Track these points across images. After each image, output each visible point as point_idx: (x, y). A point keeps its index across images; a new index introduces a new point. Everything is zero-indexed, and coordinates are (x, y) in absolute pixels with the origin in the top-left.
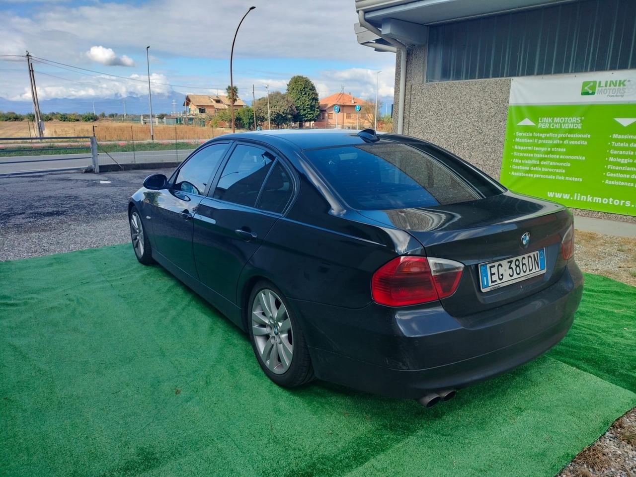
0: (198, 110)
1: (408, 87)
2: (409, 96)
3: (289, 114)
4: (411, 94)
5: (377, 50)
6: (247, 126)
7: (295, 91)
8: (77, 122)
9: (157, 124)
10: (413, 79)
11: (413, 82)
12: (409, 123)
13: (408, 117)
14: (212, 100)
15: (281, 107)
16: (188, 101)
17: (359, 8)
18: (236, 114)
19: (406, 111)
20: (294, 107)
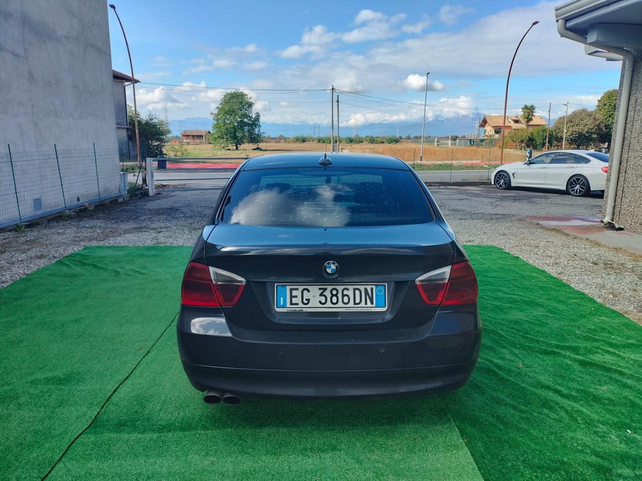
0: (494, 131)
1: (632, 102)
2: (632, 113)
3: (594, 133)
4: (635, 110)
5: (608, 59)
6: (540, 147)
7: (607, 107)
8: (382, 144)
9: (450, 145)
10: (639, 92)
11: (639, 95)
12: (629, 146)
13: (629, 139)
14: (510, 120)
15: (585, 126)
16: (484, 123)
17: (558, 17)
18: (529, 134)
19: (627, 131)
20: (603, 125)
